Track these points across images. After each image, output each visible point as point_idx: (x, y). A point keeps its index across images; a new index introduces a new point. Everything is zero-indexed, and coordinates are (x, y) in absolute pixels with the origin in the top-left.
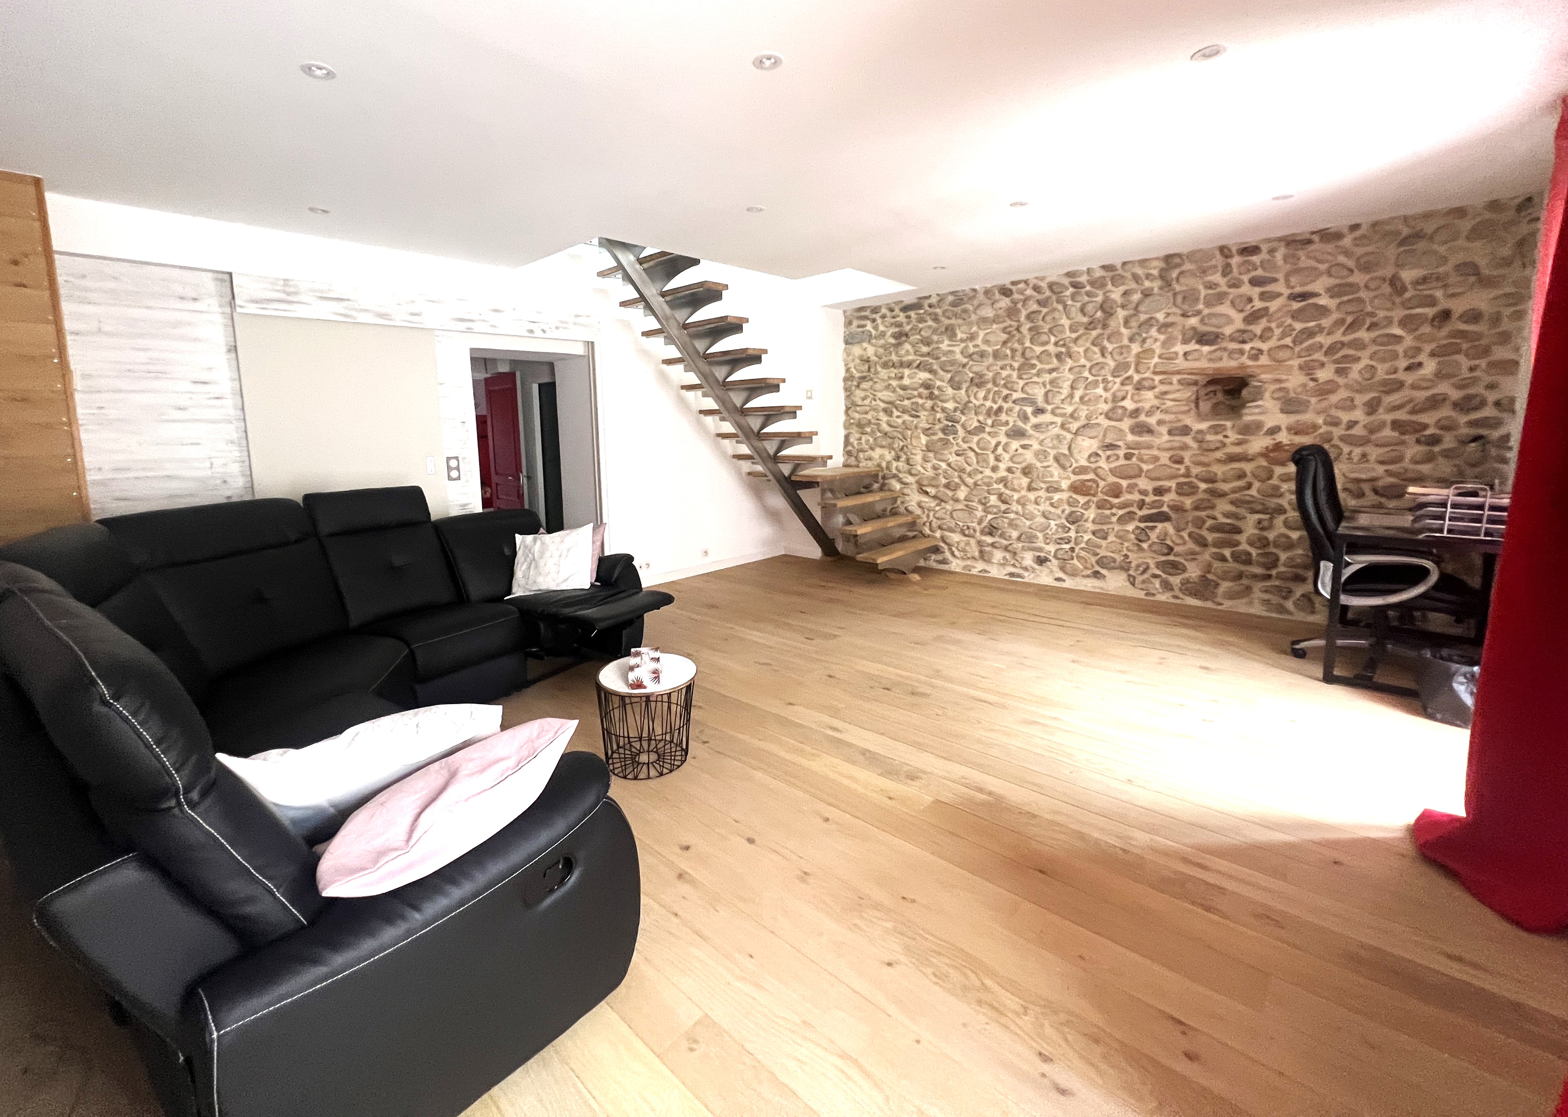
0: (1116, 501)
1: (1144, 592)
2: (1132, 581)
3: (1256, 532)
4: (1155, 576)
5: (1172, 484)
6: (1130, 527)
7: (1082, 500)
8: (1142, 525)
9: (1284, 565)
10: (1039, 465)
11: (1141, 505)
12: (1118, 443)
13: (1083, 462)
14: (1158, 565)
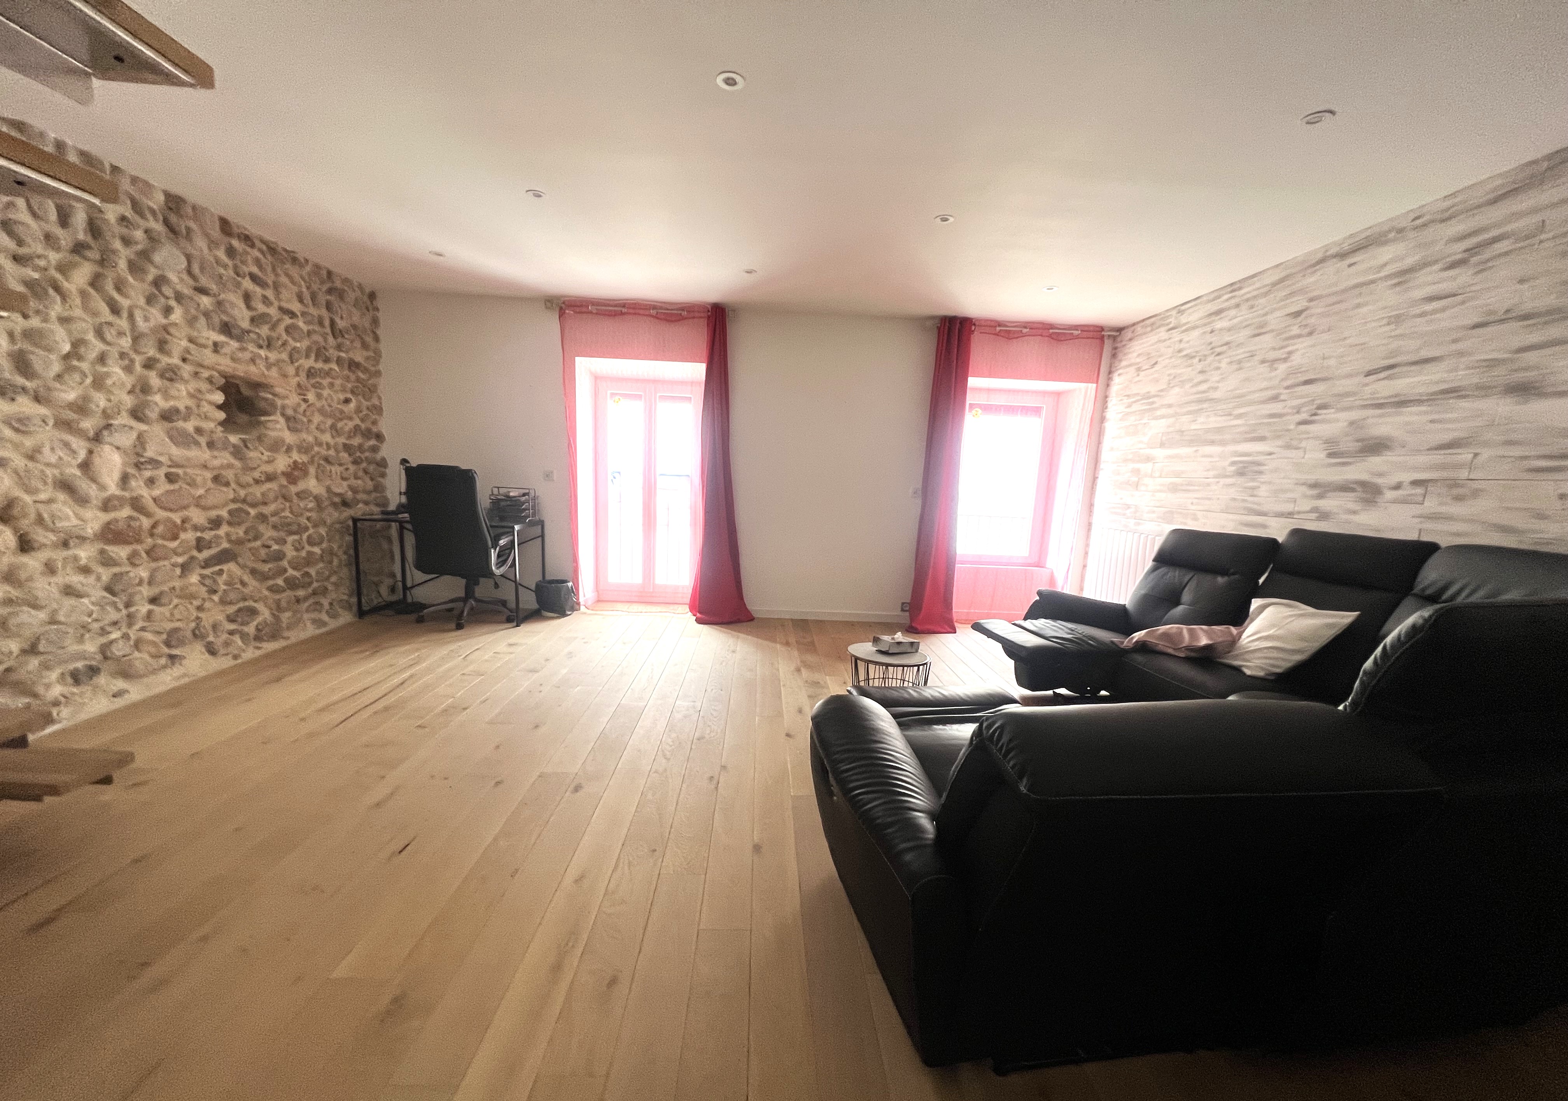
0: (174, 544)
1: (230, 657)
2: (212, 651)
3: (295, 553)
4: (231, 633)
5: (224, 513)
6: (194, 579)
7: (121, 552)
8: (207, 572)
9: (317, 581)
10: (28, 498)
11: (200, 545)
12: (161, 459)
13: (113, 489)
14: (231, 619)
